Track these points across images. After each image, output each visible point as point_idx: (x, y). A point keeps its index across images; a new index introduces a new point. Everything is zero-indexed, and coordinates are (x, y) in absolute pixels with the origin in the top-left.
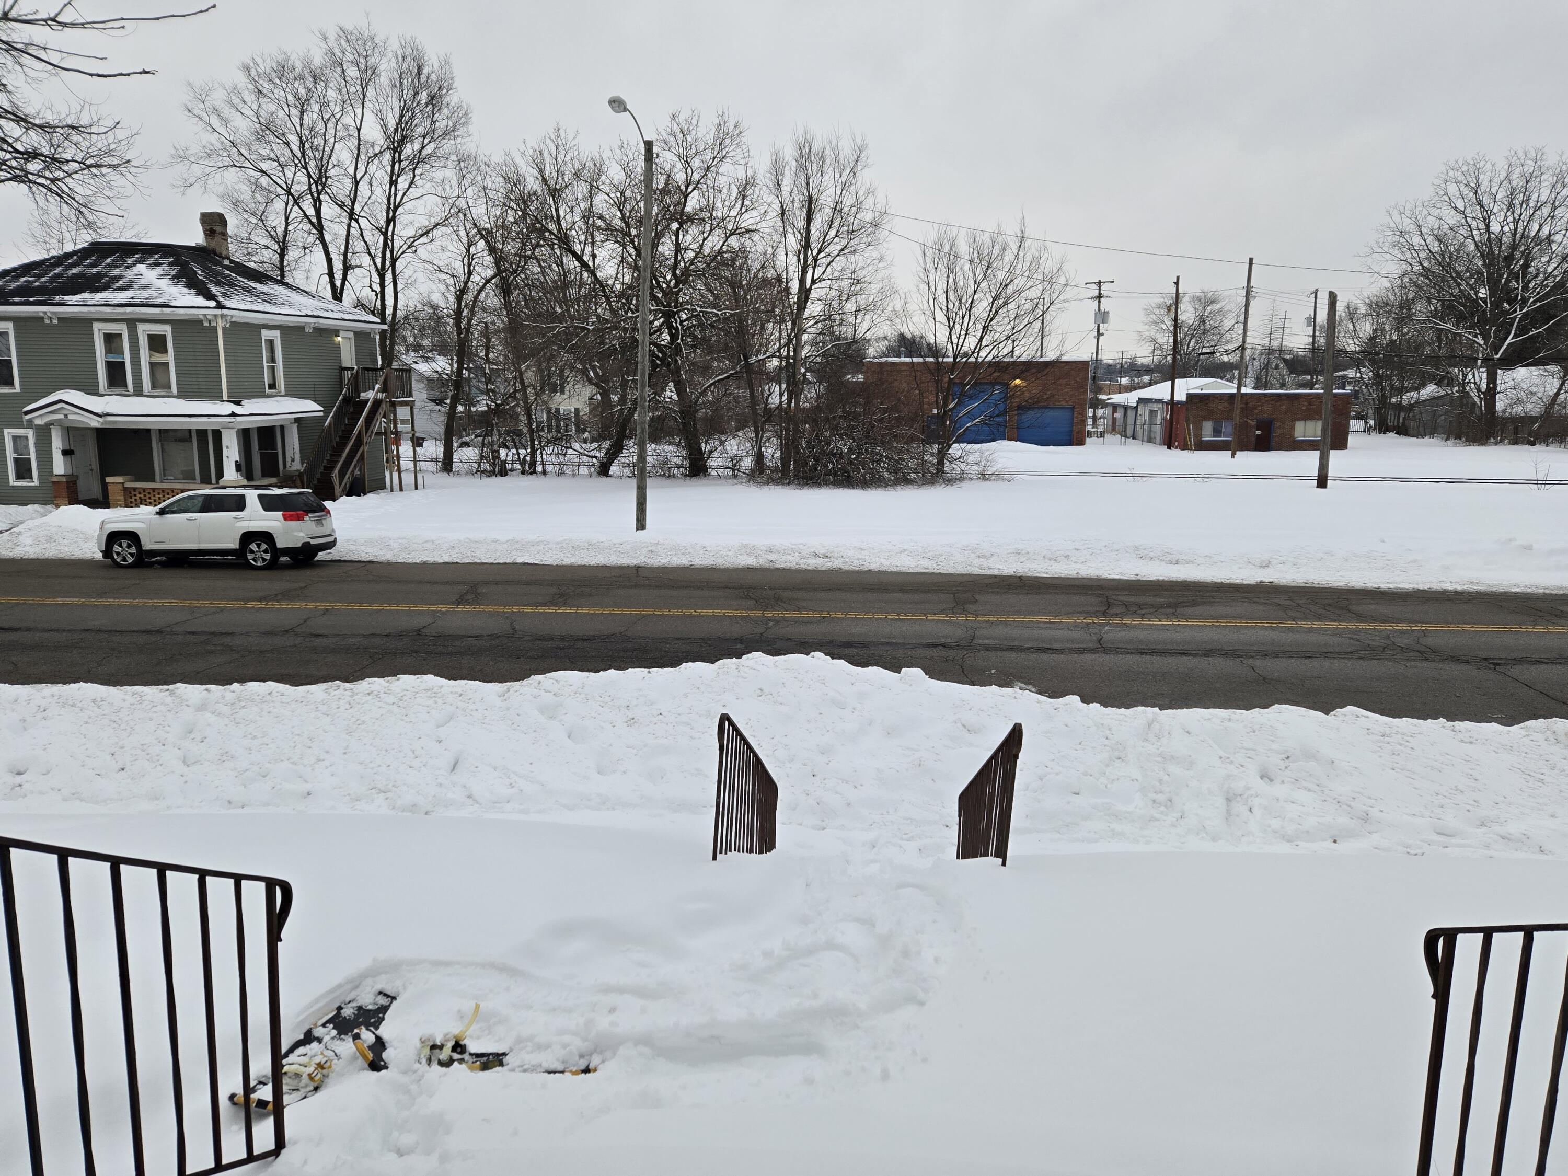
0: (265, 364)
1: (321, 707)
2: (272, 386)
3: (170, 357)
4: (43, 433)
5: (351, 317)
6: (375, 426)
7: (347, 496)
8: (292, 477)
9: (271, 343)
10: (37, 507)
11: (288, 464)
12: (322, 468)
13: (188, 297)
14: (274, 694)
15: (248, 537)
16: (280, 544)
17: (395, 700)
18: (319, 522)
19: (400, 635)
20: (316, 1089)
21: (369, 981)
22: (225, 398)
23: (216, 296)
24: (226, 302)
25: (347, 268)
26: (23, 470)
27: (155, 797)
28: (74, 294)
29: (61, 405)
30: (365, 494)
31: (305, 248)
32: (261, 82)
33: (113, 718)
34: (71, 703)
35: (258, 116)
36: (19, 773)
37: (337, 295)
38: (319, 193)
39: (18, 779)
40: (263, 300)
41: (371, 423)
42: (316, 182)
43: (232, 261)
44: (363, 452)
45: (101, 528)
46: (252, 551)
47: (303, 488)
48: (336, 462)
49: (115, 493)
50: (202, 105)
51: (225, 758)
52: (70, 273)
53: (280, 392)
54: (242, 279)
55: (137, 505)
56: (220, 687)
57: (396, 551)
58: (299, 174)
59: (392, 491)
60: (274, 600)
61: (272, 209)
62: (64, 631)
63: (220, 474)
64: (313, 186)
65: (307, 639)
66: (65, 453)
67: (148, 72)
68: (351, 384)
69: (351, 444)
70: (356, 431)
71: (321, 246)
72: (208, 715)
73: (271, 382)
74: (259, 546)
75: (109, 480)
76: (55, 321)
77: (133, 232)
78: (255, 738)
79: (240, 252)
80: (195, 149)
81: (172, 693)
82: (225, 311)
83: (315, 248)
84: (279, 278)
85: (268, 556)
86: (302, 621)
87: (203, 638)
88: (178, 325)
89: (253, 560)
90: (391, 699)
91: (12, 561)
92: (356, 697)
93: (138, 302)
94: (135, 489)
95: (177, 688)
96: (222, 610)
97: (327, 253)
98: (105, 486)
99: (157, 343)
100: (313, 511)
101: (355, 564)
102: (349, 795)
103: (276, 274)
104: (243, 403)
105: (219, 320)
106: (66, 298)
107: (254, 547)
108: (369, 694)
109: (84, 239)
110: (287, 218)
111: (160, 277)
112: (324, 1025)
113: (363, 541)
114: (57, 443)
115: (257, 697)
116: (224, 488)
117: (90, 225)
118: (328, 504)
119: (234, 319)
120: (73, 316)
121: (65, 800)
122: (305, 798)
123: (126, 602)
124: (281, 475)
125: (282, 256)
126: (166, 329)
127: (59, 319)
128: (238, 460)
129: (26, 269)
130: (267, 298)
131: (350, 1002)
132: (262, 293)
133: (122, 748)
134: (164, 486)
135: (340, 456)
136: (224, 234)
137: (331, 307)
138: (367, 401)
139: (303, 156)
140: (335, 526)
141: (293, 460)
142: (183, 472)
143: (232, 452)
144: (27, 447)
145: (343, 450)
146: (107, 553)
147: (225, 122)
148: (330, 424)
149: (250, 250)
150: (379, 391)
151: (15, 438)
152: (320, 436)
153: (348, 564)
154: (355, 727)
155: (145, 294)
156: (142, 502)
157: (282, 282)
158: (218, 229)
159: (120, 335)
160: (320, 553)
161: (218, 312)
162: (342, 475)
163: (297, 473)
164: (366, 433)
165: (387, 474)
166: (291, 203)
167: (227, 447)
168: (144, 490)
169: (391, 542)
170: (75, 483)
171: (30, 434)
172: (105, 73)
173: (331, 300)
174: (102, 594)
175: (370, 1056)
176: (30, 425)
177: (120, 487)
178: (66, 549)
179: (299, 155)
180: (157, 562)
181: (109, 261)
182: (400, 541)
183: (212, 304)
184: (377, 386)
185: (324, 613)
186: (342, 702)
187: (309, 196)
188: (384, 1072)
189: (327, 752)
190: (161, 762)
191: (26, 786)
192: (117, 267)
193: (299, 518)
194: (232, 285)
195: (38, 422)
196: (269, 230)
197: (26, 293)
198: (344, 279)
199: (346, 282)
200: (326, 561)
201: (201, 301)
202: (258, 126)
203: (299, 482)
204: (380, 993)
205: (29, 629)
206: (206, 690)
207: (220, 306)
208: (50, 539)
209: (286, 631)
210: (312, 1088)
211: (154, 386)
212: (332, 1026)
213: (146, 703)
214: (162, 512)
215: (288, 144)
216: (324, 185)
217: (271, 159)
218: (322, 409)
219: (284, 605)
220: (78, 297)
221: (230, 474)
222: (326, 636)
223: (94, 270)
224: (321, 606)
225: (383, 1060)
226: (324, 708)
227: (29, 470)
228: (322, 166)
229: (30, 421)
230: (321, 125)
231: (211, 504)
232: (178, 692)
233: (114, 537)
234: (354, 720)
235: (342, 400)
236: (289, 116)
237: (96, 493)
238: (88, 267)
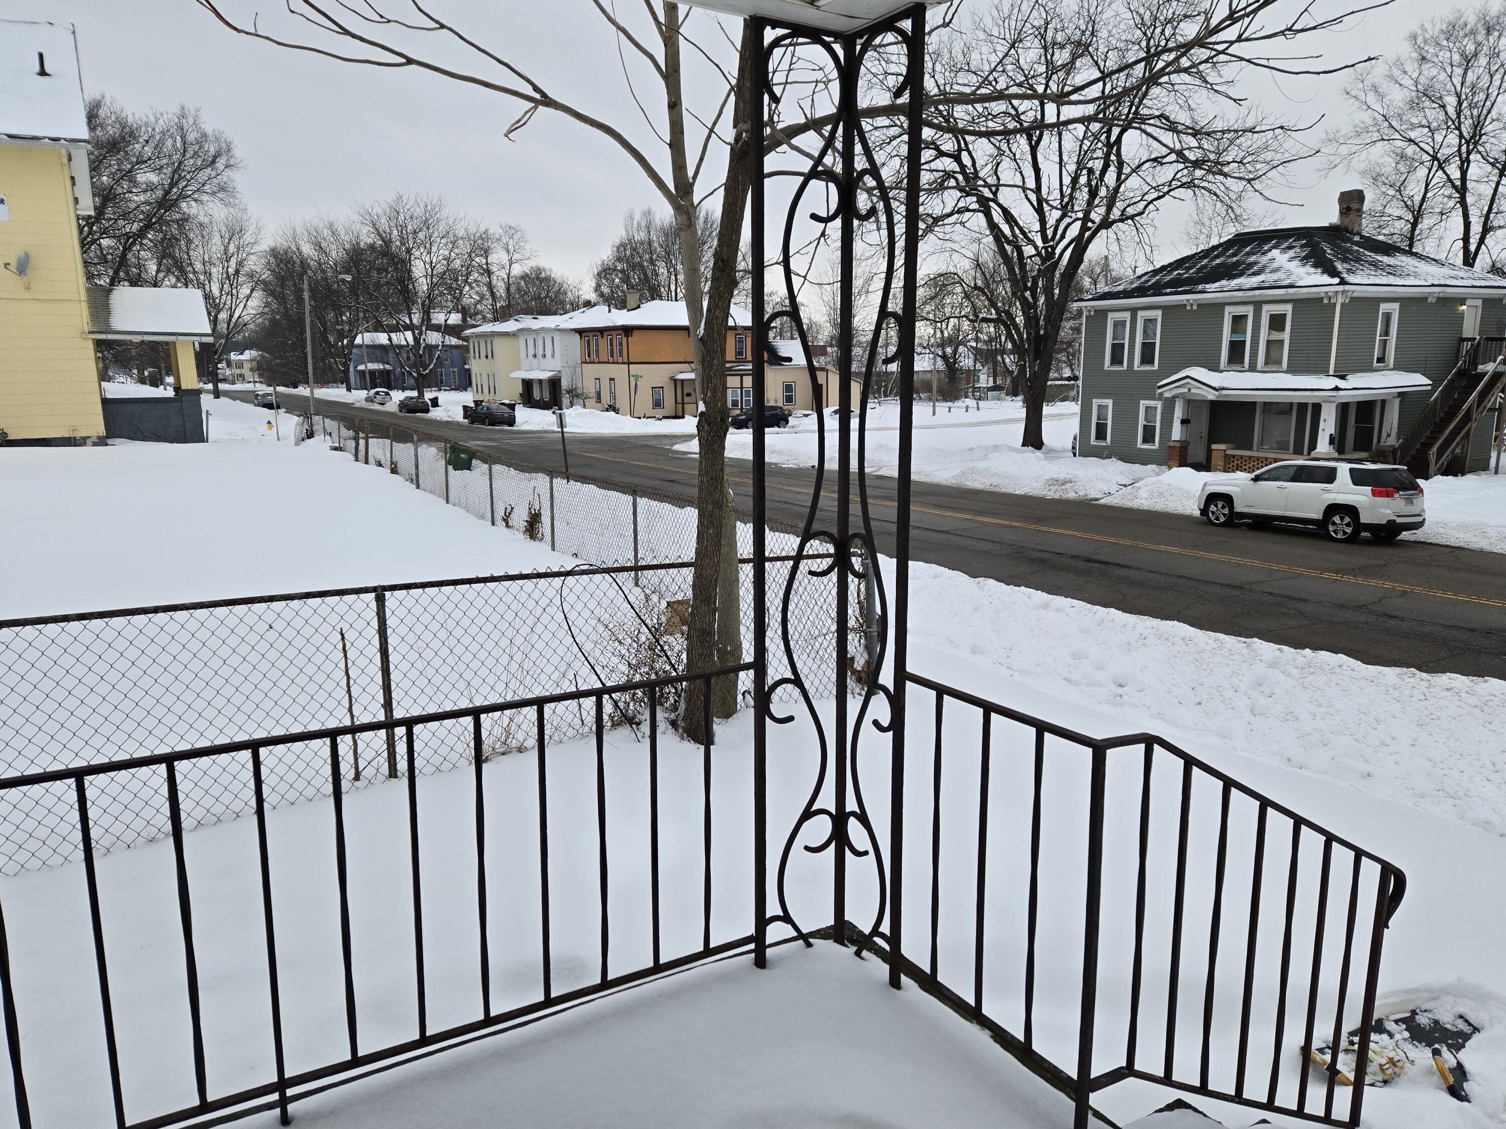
0: (1378, 338)
1: (1391, 691)
2: (1381, 360)
3: (1286, 336)
4: (1169, 405)
5: (1483, 283)
6: (1489, 401)
7: (1442, 475)
8: (1384, 452)
9: (1388, 317)
10: (1154, 467)
11: (1383, 439)
12: (1419, 444)
13: (1314, 276)
14: (1345, 667)
15: (1333, 509)
16: (1363, 520)
17: (1478, 703)
18: (1409, 500)
19: (1488, 633)
20: (1385, 1082)
21: (1450, 999)
22: (1331, 372)
23: (1341, 273)
24: (1350, 278)
25: (1486, 229)
26: (1148, 437)
27: (1224, 736)
28: (1214, 282)
29: (1188, 380)
30: (1463, 475)
31: (1442, 214)
32: (1426, 48)
33: (1197, 657)
34: (1166, 637)
35: (1416, 83)
36: (1121, 686)
37: (1469, 260)
38: (1469, 153)
39: (1120, 691)
40: (1388, 273)
41: (1485, 398)
42: (1468, 142)
43: (1362, 237)
44: (1470, 429)
45: (1203, 489)
46: (1334, 524)
47: (1395, 464)
48: (1437, 439)
49: (1217, 460)
50: (1360, 85)
51: (1289, 717)
52: (1214, 263)
53: (1387, 366)
54: (1370, 254)
55: (1233, 471)
56: (1293, 650)
57: (1493, 539)
58: (1451, 136)
59: (1496, 472)
60: (1350, 574)
61: (1414, 177)
62: (1163, 574)
63: (1313, 446)
64: (1464, 149)
65: (1381, 619)
66: (1184, 422)
67: (1373, 59)
68: (1470, 356)
69: (1458, 419)
70: (1465, 407)
71: (1461, 210)
72: (1278, 673)
73: (1380, 356)
74: (1342, 519)
75: (1214, 447)
76: (1195, 307)
77: (1271, 220)
78: (1320, 705)
79: (1371, 226)
80: (1347, 130)
81: (1249, 646)
82: (1347, 287)
83: (1454, 213)
84: (1407, 248)
85: (1349, 530)
86: (1377, 600)
87: (1278, 599)
88: (1299, 304)
89: (1334, 532)
90: (1474, 701)
91: (1130, 510)
92: (1432, 690)
93: (1267, 285)
94: (1234, 456)
95: (1254, 643)
96: (1298, 576)
97: (1466, 216)
98: (1209, 451)
99: (1277, 322)
100: (1405, 489)
101: (1443, 548)
102: (1413, 789)
103: (1404, 245)
104: (1348, 377)
105: (1340, 296)
106: (1207, 286)
107: (1337, 519)
108: (1448, 689)
109: (1229, 232)
110: (1427, 185)
111: (1291, 259)
112: (1396, 1022)
113: (1455, 525)
114: (1178, 414)
115: (1327, 667)
116: (1318, 460)
117: (1237, 218)
118: (1421, 482)
119: (1355, 295)
120: (1211, 301)
121: (1152, 716)
122: (1364, 777)
123: (1215, 556)
124: (1374, 449)
125: (1414, 225)
126: (1287, 309)
127: (1199, 305)
128: (1333, 432)
129: (1179, 263)
130: (1392, 271)
131: (1426, 1011)
132: (1388, 265)
133: (1202, 685)
134: (1260, 454)
135: (1442, 432)
136: (1360, 211)
137: (1462, 274)
138: (1484, 374)
139: (1459, 117)
140: (1425, 507)
141: (1389, 435)
142: (1277, 443)
143: (1328, 425)
144: (1155, 416)
145: (1447, 426)
146: (1204, 511)
147: (1381, 96)
148: (1436, 399)
149: (1382, 223)
150: (1500, 363)
151: (1147, 409)
152: (1423, 412)
153: (1433, 547)
154: (1428, 720)
155: (1275, 276)
156: (1238, 468)
157: (1410, 253)
158: (1354, 206)
159: (1246, 316)
160: (1404, 533)
161: (1340, 288)
162: (1440, 453)
163: (1391, 449)
164: (1478, 408)
165: (1494, 455)
166: (1434, 169)
167: (1325, 421)
168: (1242, 457)
169: (1489, 530)
170: (1186, 448)
171: (1159, 405)
172: (1332, 69)
173: (1462, 266)
174: (1196, 547)
175: (1451, 1080)
176: (1160, 397)
177: (1222, 453)
178: (1172, 504)
179: (1454, 117)
180: (1245, 524)
181: (1248, 249)
182: (1500, 529)
183: (1336, 280)
184: (1501, 357)
185: (1402, 595)
186: (1416, 691)
187: (1457, 158)
188: (1465, 1103)
189: (1394, 739)
190: (1232, 706)
191: (1124, 697)
192: (1254, 254)
193: (1389, 495)
194: (1358, 260)
195: (1167, 395)
196: (1406, 199)
197: (1176, 285)
198: (1481, 241)
199: (1483, 246)
200: (1409, 541)
201: (1326, 279)
202: (1414, 94)
203: (1391, 458)
204: (1461, 1017)
205: (1138, 569)
206: (1280, 649)
207: (1343, 282)
208: (1161, 494)
209: (1360, 607)
210: (1381, 1079)
211: (1267, 363)
212: (1404, 1026)
213: (1225, 650)
214: (1256, 479)
215: (1443, 107)
216: (1476, 144)
217: (1422, 126)
218: (1431, 383)
219: (1360, 580)
220: (1217, 284)
221: (1323, 446)
222: (1402, 619)
223: (1235, 259)
224: (1399, 587)
225: (1464, 1091)
226: (1395, 693)
227: (1154, 436)
228: (1479, 122)
229: (1161, 394)
230: (1487, 78)
231: (1302, 475)
232: (1254, 646)
233: (1212, 498)
234: (1427, 713)
235: (1456, 373)
236: (1451, 77)
237: (1201, 457)
238: (1229, 257)
